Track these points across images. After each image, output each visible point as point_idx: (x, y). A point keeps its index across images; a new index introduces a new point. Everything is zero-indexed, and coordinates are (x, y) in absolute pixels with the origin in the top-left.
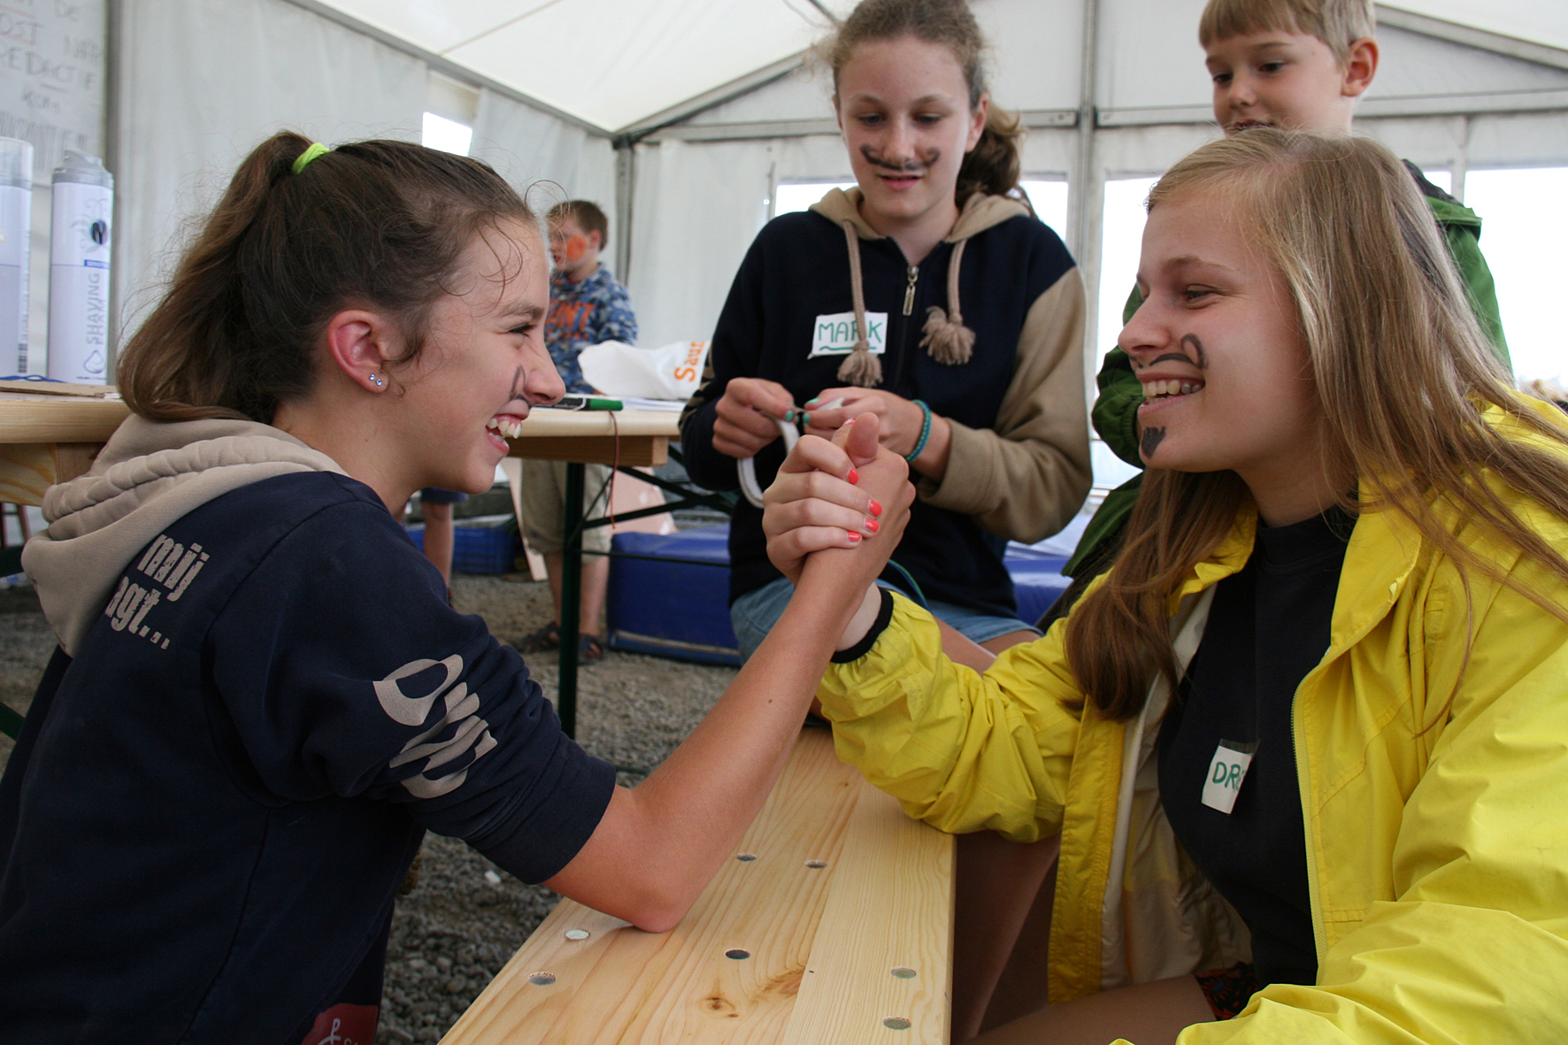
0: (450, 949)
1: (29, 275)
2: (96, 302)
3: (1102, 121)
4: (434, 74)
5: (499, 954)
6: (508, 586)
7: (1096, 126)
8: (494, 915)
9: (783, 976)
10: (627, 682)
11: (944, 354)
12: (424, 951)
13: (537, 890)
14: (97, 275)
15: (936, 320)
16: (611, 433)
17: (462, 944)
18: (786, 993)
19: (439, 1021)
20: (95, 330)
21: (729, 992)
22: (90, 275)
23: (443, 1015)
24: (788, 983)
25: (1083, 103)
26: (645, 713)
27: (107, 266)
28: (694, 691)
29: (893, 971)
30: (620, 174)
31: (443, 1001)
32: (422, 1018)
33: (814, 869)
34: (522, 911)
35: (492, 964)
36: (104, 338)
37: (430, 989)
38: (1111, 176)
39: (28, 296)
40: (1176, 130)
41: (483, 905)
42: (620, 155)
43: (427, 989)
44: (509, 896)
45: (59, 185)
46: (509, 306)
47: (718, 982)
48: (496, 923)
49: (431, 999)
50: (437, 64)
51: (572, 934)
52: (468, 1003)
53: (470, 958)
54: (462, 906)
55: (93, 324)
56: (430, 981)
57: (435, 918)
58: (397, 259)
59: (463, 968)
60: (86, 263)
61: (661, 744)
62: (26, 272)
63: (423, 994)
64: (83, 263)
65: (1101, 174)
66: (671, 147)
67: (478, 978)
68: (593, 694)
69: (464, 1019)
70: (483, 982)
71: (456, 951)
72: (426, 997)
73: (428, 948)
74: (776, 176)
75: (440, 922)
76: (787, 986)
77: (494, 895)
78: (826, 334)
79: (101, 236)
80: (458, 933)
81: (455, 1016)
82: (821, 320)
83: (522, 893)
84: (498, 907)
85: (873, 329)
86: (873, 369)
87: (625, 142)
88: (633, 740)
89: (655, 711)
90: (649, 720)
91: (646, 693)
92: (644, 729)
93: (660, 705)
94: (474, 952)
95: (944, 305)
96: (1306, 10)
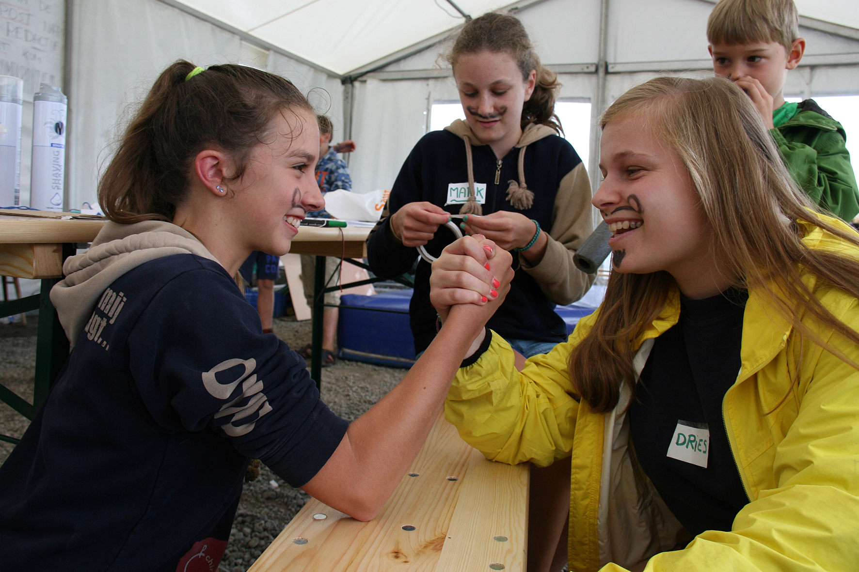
0: (250, 523)
1: (20, 152)
2: (57, 167)
3: (610, 70)
4: (244, 42)
5: (277, 526)
6: (283, 323)
7: (607, 73)
8: (275, 504)
9: (434, 540)
10: (348, 377)
11: (518, 203)
12: (236, 524)
13: (298, 491)
14: (58, 151)
15: (513, 187)
16: (340, 239)
17: (257, 520)
18: (436, 549)
19: (244, 563)
20: (57, 182)
21: (404, 549)
23: (246, 560)
24: (437, 544)
25: (600, 60)
26: (358, 394)
27: (63, 146)
28: (385, 381)
29: (494, 538)
30: (346, 98)
31: (246, 552)
32: (235, 561)
33: (451, 481)
34: (290, 503)
35: (273, 532)
36: (62, 186)
37: (239, 545)
39: (20, 163)
41: (268, 499)
42: (346, 87)
43: (237, 545)
44: (283, 494)
45: (37, 102)
46: (294, 151)
47: (397, 544)
48: (275, 509)
49: (239, 550)
50: (245, 37)
51: (317, 517)
52: (260, 553)
53: (261, 529)
54: (257, 499)
55: (55, 178)
56: (239, 541)
57: (242, 506)
58: (234, 123)
59: (257, 533)
60: (52, 145)
62: (19, 150)
63: (235, 548)
64: (50, 145)
65: (610, 99)
66: (372, 84)
67: (266, 539)
68: (329, 383)
69: (257, 563)
70: (268, 542)
71: (253, 524)
72: (237, 550)
73: (238, 523)
74: (431, 99)
75: (245, 508)
76: (436, 546)
77: (274, 493)
78: (454, 193)
79: (60, 130)
80: (255, 514)
81: (253, 560)
82: (451, 186)
83: (291, 492)
84: (277, 500)
85: (479, 191)
87: (348, 80)
88: (352, 408)
89: (363, 392)
90: (360, 397)
91: (358, 383)
92: (358, 403)
93: (366, 389)
94: (263, 525)
95: (517, 179)
96: (776, 29)
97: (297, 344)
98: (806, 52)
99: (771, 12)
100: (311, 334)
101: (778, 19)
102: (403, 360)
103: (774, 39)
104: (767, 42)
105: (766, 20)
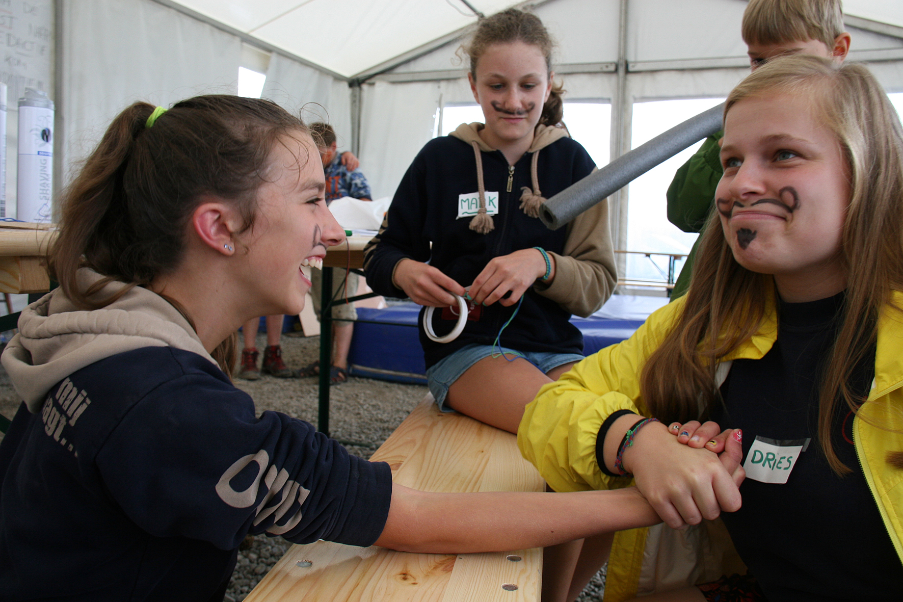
0: (256, 549)
1: (6, 160)
2: (45, 176)
3: (631, 69)
4: (245, 45)
6: (290, 339)
7: (627, 72)
9: (444, 561)
10: (359, 395)
11: (532, 212)
14: (45, 160)
15: (527, 194)
16: (346, 249)
18: (446, 570)
20: (45, 192)
21: (412, 572)
22: (41, 160)
25: (620, 58)
26: (369, 412)
27: (51, 154)
28: (397, 399)
29: (508, 558)
30: (353, 102)
31: (252, 579)
32: (240, 589)
36: (50, 197)
37: (245, 572)
38: (636, 100)
39: (5, 172)
40: (673, 74)
42: (353, 91)
43: (243, 572)
45: (22, 108)
47: (406, 565)
49: (245, 578)
50: (246, 39)
53: (268, 554)
55: (43, 188)
56: (245, 567)
58: (229, 166)
59: (264, 559)
60: (39, 153)
61: (378, 429)
62: (4, 159)
63: (241, 575)
64: (37, 153)
65: (631, 99)
66: (381, 87)
68: (339, 401)
71: (260, 550)
72: (243, 577)
74: (443, 102)
76: (446, 566)
78: (465, 205)
79: (47, 137)
80: (261, 539)
82: (462, 197)
85: (490, 201)
86: (489, 224)
87: (356, 83)
88: (363, 427)
89: (375, 410)
90: (372, 416)
91: (369, 400)
92: (369, 421)
93: (378, 407)
94: (270, 550)
95: (530, 186)
96: (814, 26)
97: (305, 361)
98: (852, 47)
99: (808, 8)
100: (319, 351)
101: (816, 15)
102: (416, 376)
103: (811, 37)
104: (804, 40)
105: (802, 17)
